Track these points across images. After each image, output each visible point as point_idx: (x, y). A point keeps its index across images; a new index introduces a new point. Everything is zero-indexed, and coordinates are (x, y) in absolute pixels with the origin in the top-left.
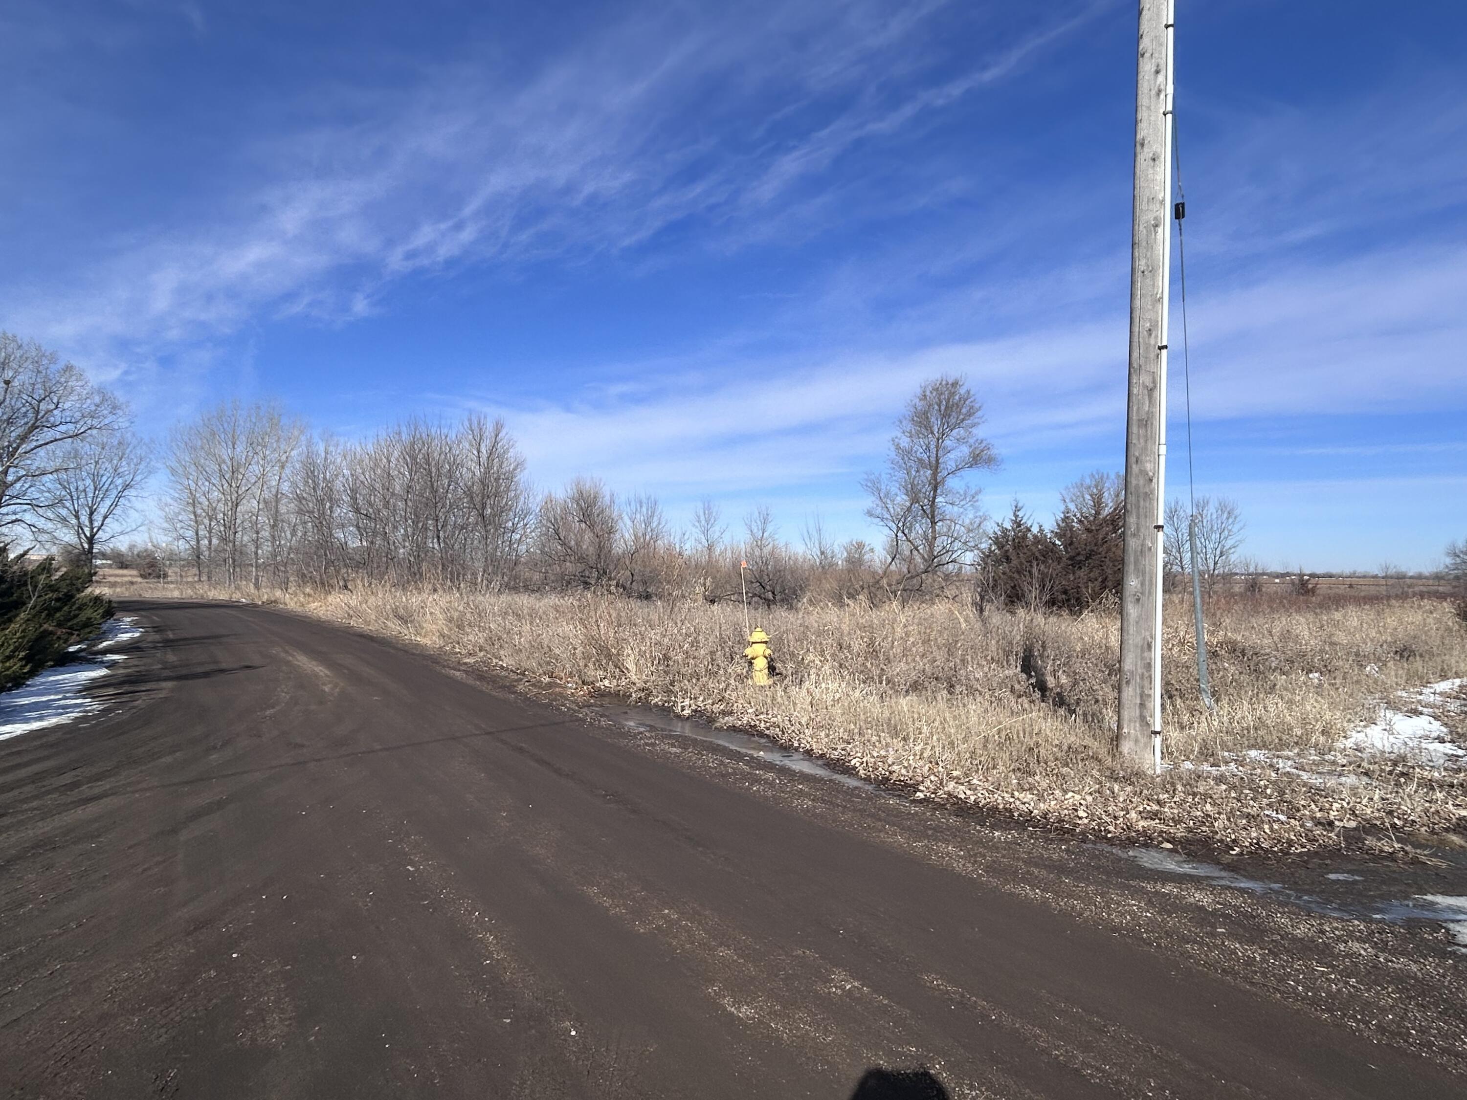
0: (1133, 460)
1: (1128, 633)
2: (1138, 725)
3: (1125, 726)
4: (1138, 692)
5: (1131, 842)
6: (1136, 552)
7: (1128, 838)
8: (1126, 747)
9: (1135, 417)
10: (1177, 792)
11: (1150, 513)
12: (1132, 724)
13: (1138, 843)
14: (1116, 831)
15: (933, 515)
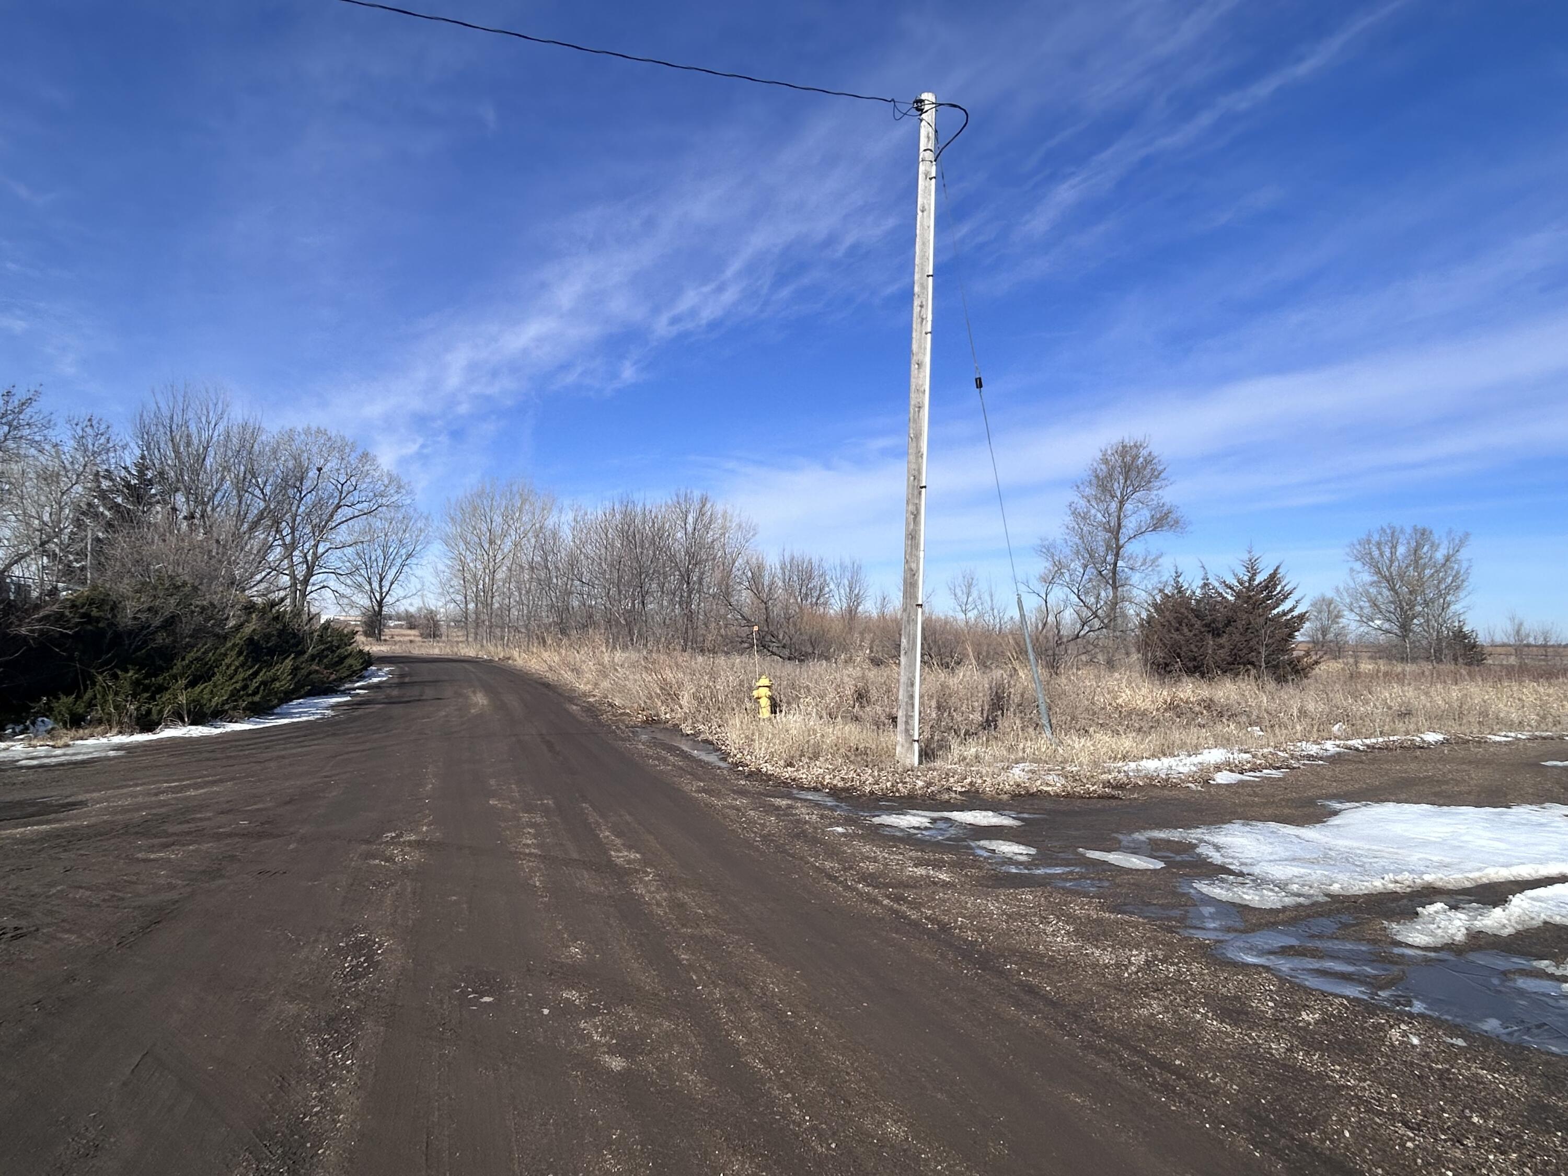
2: (903, 735)
8: (898, 750)
13: (816, 789)
14: (813, 785)
15: (1114, 580)
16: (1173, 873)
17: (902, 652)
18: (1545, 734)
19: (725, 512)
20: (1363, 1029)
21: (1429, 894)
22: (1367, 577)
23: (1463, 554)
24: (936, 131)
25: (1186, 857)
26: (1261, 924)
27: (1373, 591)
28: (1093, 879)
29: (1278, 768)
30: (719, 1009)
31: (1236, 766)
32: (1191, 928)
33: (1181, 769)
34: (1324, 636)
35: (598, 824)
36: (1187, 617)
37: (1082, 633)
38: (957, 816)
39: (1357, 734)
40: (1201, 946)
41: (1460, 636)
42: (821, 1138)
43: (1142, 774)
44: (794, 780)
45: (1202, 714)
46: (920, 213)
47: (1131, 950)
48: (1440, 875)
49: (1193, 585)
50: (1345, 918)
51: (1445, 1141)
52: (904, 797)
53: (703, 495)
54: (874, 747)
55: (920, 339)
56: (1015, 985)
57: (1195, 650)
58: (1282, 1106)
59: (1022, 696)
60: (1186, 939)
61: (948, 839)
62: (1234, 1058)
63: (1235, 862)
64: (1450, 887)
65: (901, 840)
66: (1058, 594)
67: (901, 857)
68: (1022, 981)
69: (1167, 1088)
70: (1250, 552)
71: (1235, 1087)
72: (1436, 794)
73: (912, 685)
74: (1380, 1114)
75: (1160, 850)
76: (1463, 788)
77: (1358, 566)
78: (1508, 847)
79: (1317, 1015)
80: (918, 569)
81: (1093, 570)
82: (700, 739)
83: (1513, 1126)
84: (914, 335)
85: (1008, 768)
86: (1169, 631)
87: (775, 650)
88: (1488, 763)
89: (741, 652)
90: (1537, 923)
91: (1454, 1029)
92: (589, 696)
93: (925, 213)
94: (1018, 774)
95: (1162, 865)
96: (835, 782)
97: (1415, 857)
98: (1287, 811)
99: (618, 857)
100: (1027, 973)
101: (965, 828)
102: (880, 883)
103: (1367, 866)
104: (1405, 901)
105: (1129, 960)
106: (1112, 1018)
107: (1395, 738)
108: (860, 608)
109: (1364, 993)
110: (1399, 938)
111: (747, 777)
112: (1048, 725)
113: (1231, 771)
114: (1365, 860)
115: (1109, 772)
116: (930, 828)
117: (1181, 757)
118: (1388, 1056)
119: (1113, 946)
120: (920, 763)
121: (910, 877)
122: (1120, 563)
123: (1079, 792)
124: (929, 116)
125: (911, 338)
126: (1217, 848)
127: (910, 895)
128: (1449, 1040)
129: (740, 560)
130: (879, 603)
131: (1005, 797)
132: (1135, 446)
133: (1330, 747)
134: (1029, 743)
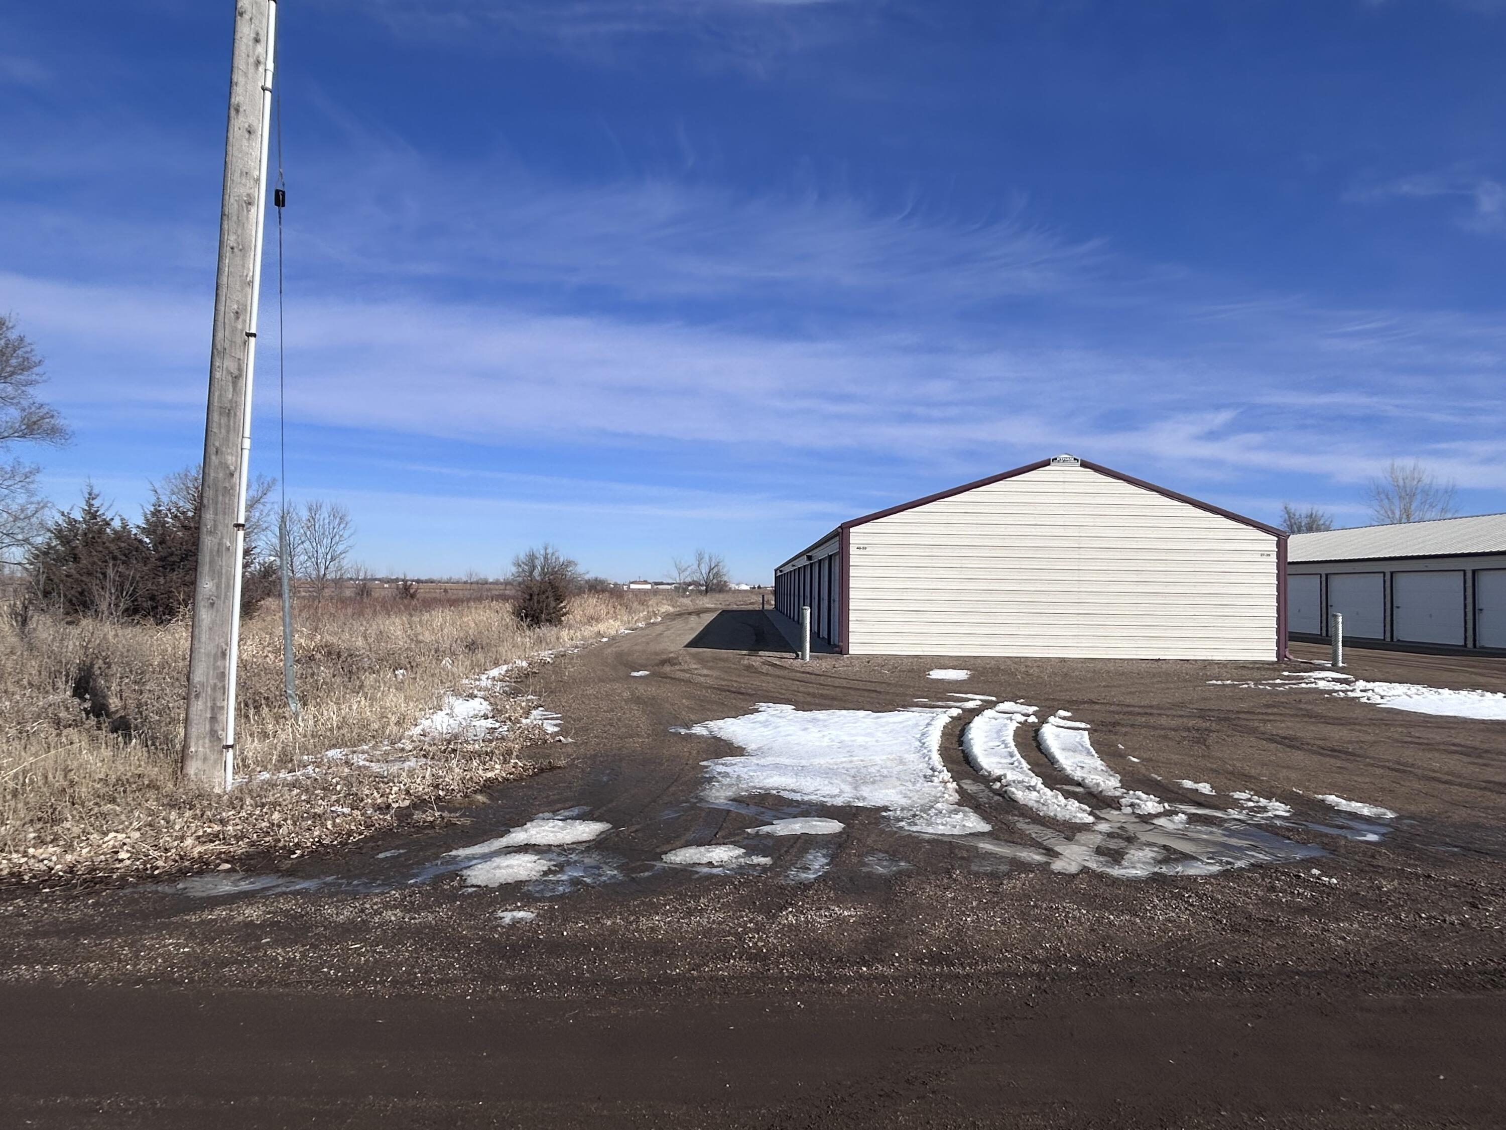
0: (212, 450)
1: (199, 641)
2: (207, 741)
3: (192, 744)
4: (209, 705)
5: (182, 873)
6: (211, 551)
7: (180, 870)
8: (192, 768)
9: (216, 403)
10: (245, 806)
11: (230, 510)
12: (201, 742)
116: (560, 865)
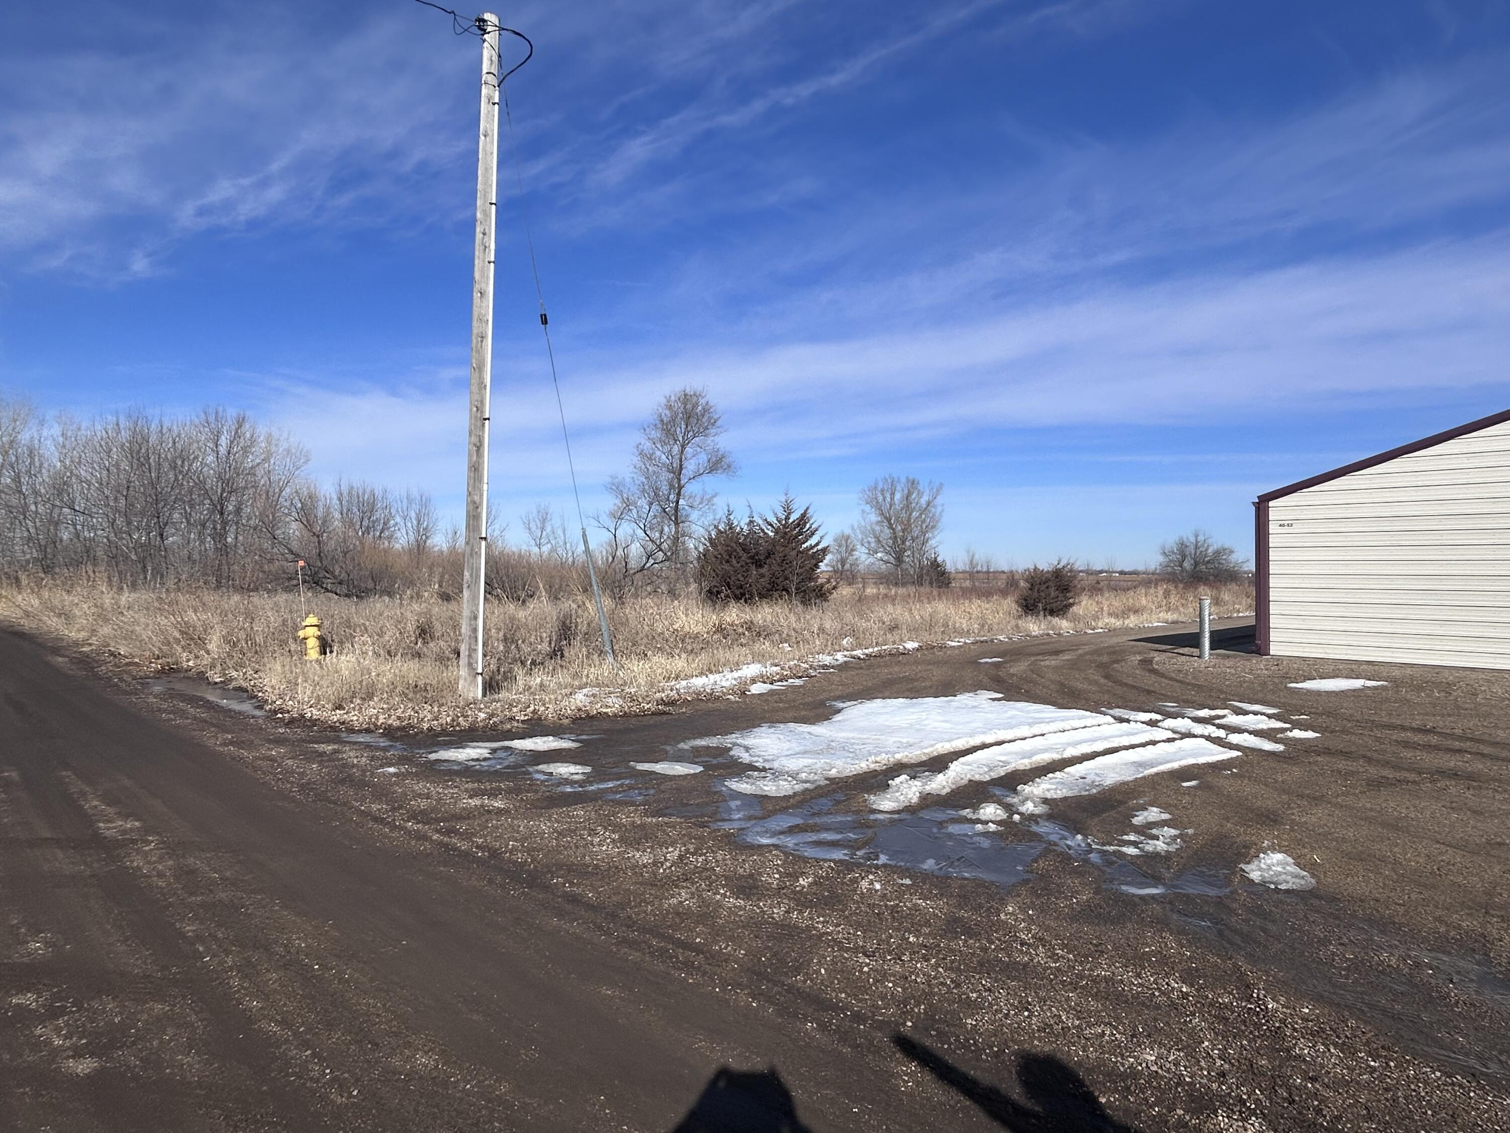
2: (466, 669)
3: (461, 670)
4: (467, 647)
7: (366, 729)
13: (368, 731)
14: (365, 726)
15: (677, 517)
16: (709, 775)
17: (465, 586)
18: (982, 639)
19: (270, 435)
20: (843, 883)
21: (897, 769)
22: (874, 517)
23: (939, 500)
24: (499, 56)
25: (721, 760)
26: (776, 810)
27: (878, 528)
28: (640, 788)
29: (800, 677)
30: (231, 977)
31: (768, 678)
32: (720, 821)
33: (724, 684)
34: (843, 566)
35: (83, 794)
36: (735, 550)
37: (648, 565)
38: (518, 744)
39: (859, 646)
40: (728, 835)
41: (935, 565)
42: (343, 1087)
43: (691, 691)
44: (343, 723)
45: (744, 634)
46: (482, 138)
47: (667, 848)
48: (906, 753)
49: (741, 522)
50: (840, 796)
51: (890, 960)
52: (465, 730)
53: (239, 416)
54: (434, 682)
55: (483, 267)
56: (559, 897)
57: (742, 579)
58: (778, 960)
59: (589, 624)
60: (715, 831)
61: (507, 767)
62: (744, 927)
63: (760, 760)
64: (913, 762)
65: (458, 773)
66: (626, 529)
67: (456, 790)
68: (566, 892)
69: (688, 965)
70: (786, 494)
71: (742, 952)
72: (910, 690)
73: (476, 618)
74: (847, 950)
75: (700, 756)
76: (928, 684)
77: (868, 508)
78: (953, 726)
79: (810, 879)
80: (481, 503)
81: (658, 507)
82: (231, 687)
83: (935, 938)
84: (476, 262)
85: (571, 694)
86: (721, 563)
87: (329, 587)
88: (946, 663)
89: (288, 590)
90: (965, 782)
91: (904, 872)
92: (83, 646)
93: (488, 138)
94: (580, 699)
95: (701, 769)
96: (390, 722)
97: (891, 741)
98: (803, 713)
99: (108, 829)
100: (572, 884)
101: (525, 755)
102: (432, 818)
103: (858, 752)
104: (880, 777)
105: (665, 857)
106: (645, 912)
107: (885, 647)
108: (429, 542)
109: (845, 855)
110: (874, 807)
111: (287, 724)
112: (610, 651)
113: (765, 682)
114: (855, 746)
115: (663, 691)
116: (490, 759)
117: (725, 673)
118: (858, 902)
119: (652, 847)
120: (484, 695)
121: (464, 809)
122: (681, 502)
123: (635, 711)
124: (492, 38)
125: (473, 265)
126: (747, 749)
127: (462, 827)
128: (900, 882)
129: (288, 490)
130: (450, 536)
131: (566, 721)
132: (695, 395)
133: (840, 657)
134: (592, 670)
